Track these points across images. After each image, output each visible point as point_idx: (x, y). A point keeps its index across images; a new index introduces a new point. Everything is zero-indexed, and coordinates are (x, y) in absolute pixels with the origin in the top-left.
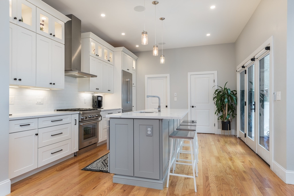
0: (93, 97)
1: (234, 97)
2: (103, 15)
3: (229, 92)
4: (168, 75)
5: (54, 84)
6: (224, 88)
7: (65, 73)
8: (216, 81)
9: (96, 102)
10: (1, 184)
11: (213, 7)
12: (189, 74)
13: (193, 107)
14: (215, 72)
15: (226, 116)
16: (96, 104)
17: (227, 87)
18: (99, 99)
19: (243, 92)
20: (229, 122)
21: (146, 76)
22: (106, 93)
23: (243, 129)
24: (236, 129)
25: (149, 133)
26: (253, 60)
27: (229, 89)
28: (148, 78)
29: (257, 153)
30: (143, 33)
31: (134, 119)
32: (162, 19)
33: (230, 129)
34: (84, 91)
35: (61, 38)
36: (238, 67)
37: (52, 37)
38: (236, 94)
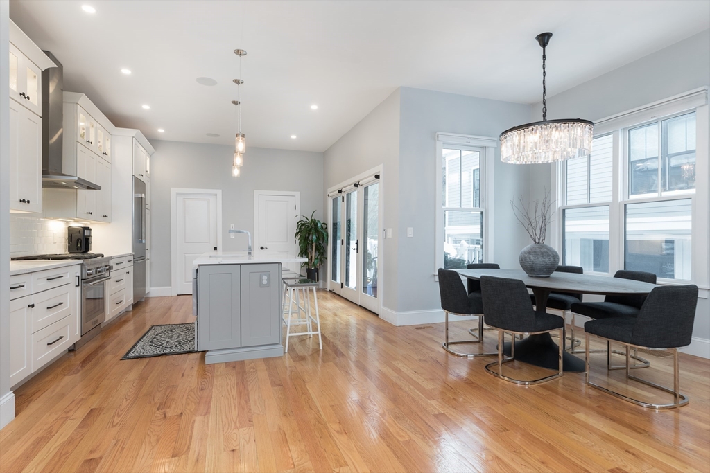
0: (70, 229)
1: (325, 233)
2: (126, 71)
3: (319, 225)
4: (219, 192)
5: (28, 202)
6: (312, 220)
7: (43, 177)
8: (298, 207)
9: (78, 240)
10: (2, 403)
11: (314, 107)
12: (257, 193)
13: (262, 248)
14: (297, 194)
15: (313, 261)
16: (79, 245)
17: (316, 217)
18: (86, 233)
19: (335, 225)
20: (317, 270)
21: (174, 191)
22: (92, 222)
23: (334, 278)
24: (325, 279)
25: (265, 282)
26: (356, 185)
27: (319, 221)
28: (177, 193)
29: (359, 304)
30: (237, 135)
31: (240, 264)
32: (235, 103)
33: (318, 280)
34: (55, 217)
35: (36, 105)
36: (329, 190)
37: (22, 100)
38: (327, 228)
